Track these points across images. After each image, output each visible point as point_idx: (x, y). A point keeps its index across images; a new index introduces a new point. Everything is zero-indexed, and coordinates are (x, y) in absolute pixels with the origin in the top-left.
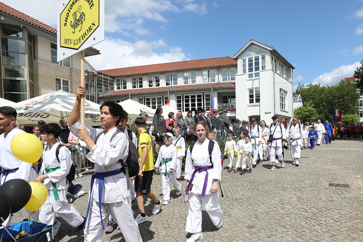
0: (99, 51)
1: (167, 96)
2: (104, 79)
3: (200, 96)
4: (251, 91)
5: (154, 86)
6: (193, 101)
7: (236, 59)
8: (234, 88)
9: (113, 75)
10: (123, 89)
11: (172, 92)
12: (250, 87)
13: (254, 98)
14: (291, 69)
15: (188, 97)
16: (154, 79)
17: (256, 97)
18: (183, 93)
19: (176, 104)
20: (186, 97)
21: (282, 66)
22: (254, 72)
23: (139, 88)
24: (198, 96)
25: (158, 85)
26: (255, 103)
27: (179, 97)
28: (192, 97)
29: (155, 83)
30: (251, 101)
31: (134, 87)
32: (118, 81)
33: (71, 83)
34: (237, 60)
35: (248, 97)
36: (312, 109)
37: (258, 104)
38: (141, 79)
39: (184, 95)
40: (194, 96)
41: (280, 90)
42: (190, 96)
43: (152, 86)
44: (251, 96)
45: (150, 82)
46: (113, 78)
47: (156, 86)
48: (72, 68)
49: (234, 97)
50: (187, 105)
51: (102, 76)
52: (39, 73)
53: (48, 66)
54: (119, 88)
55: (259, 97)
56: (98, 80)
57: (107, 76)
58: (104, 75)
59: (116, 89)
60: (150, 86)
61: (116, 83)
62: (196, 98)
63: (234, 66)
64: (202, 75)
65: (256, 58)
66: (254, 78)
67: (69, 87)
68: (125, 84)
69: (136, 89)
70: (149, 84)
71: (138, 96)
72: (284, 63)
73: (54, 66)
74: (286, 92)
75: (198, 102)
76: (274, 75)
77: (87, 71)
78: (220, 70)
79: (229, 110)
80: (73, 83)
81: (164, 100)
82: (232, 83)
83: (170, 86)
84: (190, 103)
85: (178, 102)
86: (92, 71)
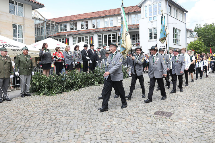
0: (43, 5)
1: (91, 35)
2: (52, 24)
4: (151, 30)
5: (85, 29)
6: (110, 38)
7: (140, 7)
8: (138, 28)
9: (57, 22)
10: (64, 31)
11: (94, 33)
12: (150, 27)
13: (153, 36)
14: (185, 13)
15: (106, 36)
16: (84, 24)
17: (154, 35)
18: (102, 33)
19: (98, 41)
20: (105, 36)
21: (176, 10)
22: (153, 16)
23: (74, 30)
24: (113, 35)
25: (87, 28)
26: (153, 39)
27: (100, 36)
28: (109, 35)
29: (85, 26)
30: (151, 38)
32: (61, 25)
33: (24, 27)
34: (140, 8)
35: (149, 35)
36: (201, 43)
37: (156, 39)
38: (76, 24)
39: (104, 34)
41: (174, 29)
42: (107, 34)
43: (83, 29)
44: (151, 34)
45: (82, 26)
46: (58, 23)
47: (86, 28)
48: (25, 17)
49: (139, 35)
50: (106, 42)
51: (50, 23)
52: (0, 20)
53: (7, 16)
54: (62, 30)
55: (156, 34)
56: (47, 26)
57: (53, 22)
59: (60, 31)
61: (59, 27)
62: (112, 37)
63: (139, 12)
64: (117, 20)
65: (154, 5)
66: (153, 20)
67: (23, 30)
68: (66, 27)
69: (73, 30)
70: (82, 27)
71: (73, 36)
72: (179, 8)
73: (11, 16)
74: (180, 30)
75: (113, 39)
76: (168, 17)
77: (39, 19)
78: (130, 15)
79: (135, 45)
80: (25, 27)
81: (90, 38)
82: (138, 25)
83: (95, 28)
84: (108, 40)
85: (100, 39)
86: (43, 19)
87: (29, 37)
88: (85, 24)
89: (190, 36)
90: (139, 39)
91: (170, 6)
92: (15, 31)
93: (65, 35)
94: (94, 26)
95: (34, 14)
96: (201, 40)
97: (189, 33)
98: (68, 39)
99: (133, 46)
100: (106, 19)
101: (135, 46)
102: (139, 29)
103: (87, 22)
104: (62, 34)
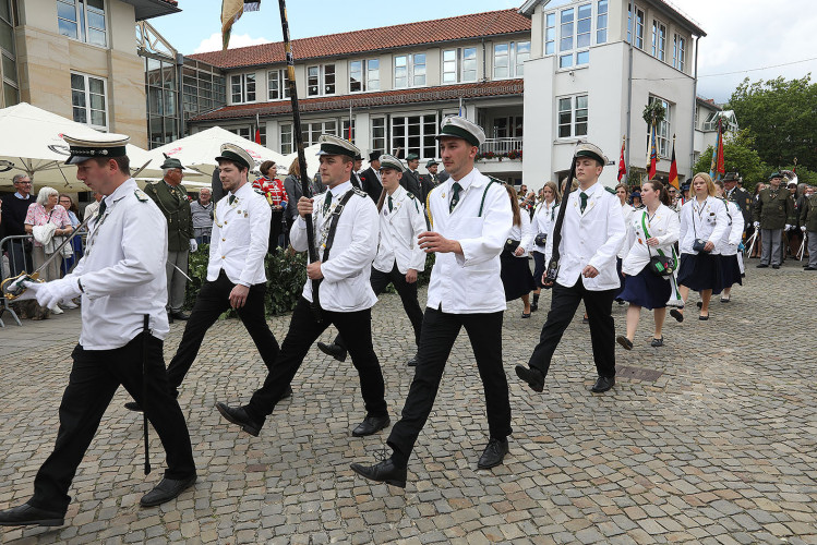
0: (176, 4)
1: (347, 119)
2: (202, 76)
3: (432, 118)
4: (565, 102)
5: (322, 93)
6: (414, 130)
7: (528, 15)
9: (222, 66)
10: (247, 102)
11: (360, 109)
12: (564, 93)
13: (573, 123)
14: (694, 37)
15: (400, 121)
16: (321, 76)
17: (578, 120)
18: (388, 110)
19: (372, 139)
20: (396, 121)
21: (662, 29)
22: (575, 50)
23: (285, 99)
24: (427, 119)
25: (332, 90)
26: (573, 137)
27: (377, 122)
28: (412, 120)
29: (324, 84)
30: (565, 132)
31: (274, 95)
32: (236, 80)
33: (110, 84)
34: (530, 18)
35: (557, 119)
37: (580, 137)
39: (392, 116)
40: (417, 120)
41: (650, 100)
42: (406, 117)
43: (316, 93)
44: (565, 118)
45: (313, 82)
46: (224, 72)
48: (111, 48)
49: (520, 120)
50: (399, 143)
51: (196, 68)
52: (30, 60)
53: (50, 43)
54: (237, 98)
55: (586, 119)
56: (186, 80)
57: (208, 67)
58: (202, 65)
59: (230, 101)
60: (312, 92)
61: (230, 85)
62: (422, 124)
63: (526, 34)
64: (441, 61)
65: (581, 9)
66: (574, 66)
67: (106, 95)
68: (252, 87)
69: (278, 100)
70: (311, 89)
71: (280, 119)
72: (672, 21)
73: (67, 44)
74: (672, 105)
75: (425, 133)
76: (631, 57)
77: (158, 56)
78: (488, 46)
79: (505, 155)
80: (115, 85)
81: (343, 129)
82: (521, 82)
83: (361, 92)
84: (406, 137)
85: (377, 133)
86: (170, 54)
87: (128, 122)
88: (324, 75)
89: (707, 126)
90: (520, 133)
91: (640, 14)
92: (78, 99)
93: (253, 117)
94: (355, 86)
95: (138, 36)
96: (749, 141)
97: (703, 115)
98: (263, 130)
99: (500, 160)
100: (401, 61)
101: (505, 159)
102: (521, 97)
103: (330, 69)
104: (239, 112)
